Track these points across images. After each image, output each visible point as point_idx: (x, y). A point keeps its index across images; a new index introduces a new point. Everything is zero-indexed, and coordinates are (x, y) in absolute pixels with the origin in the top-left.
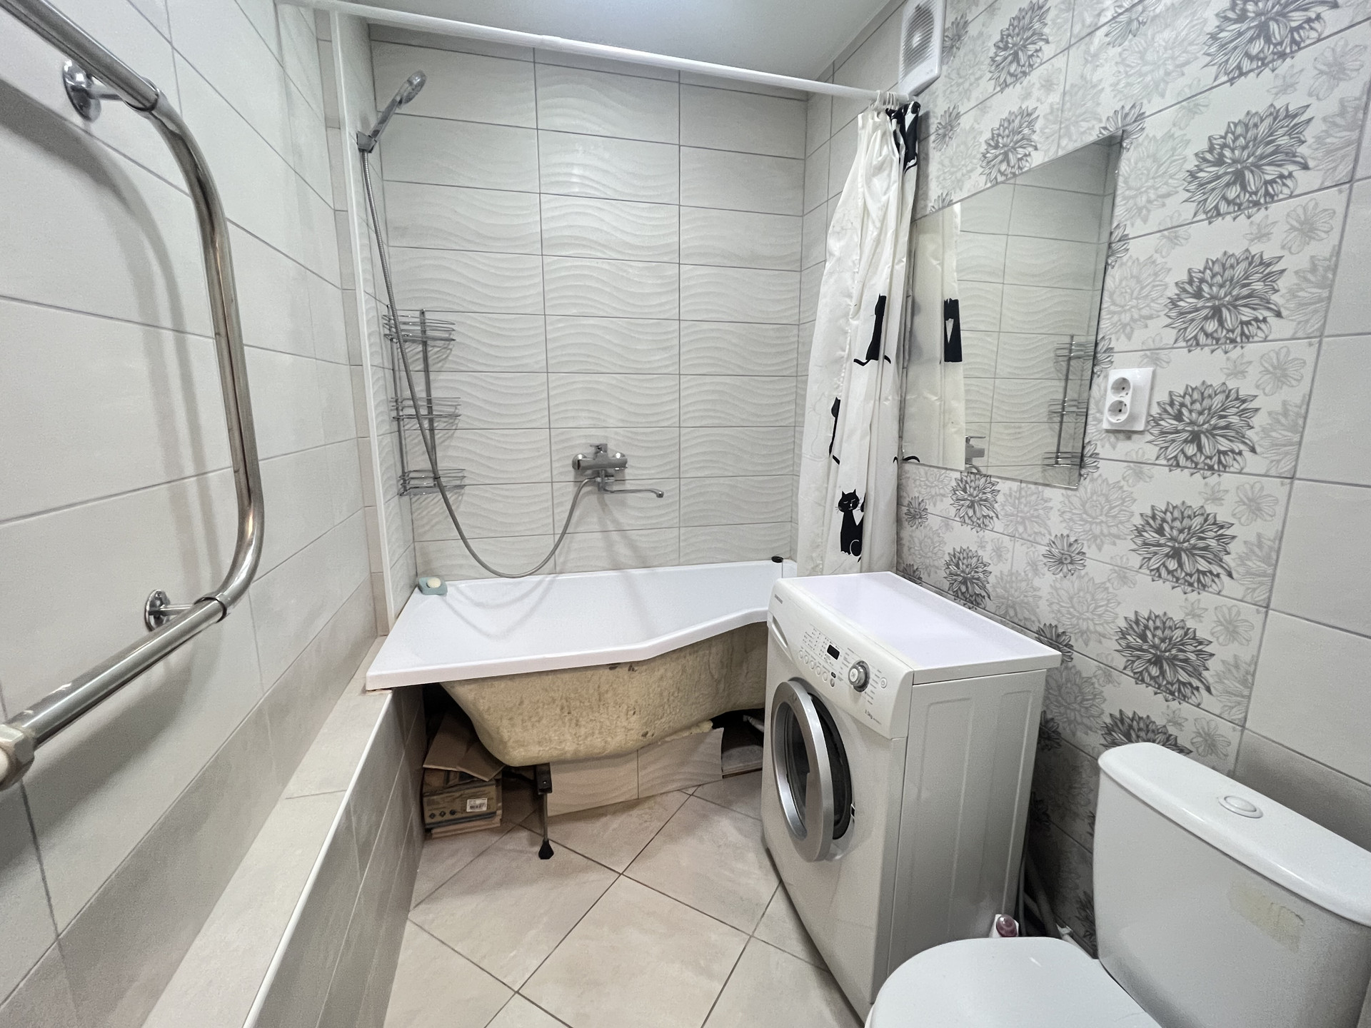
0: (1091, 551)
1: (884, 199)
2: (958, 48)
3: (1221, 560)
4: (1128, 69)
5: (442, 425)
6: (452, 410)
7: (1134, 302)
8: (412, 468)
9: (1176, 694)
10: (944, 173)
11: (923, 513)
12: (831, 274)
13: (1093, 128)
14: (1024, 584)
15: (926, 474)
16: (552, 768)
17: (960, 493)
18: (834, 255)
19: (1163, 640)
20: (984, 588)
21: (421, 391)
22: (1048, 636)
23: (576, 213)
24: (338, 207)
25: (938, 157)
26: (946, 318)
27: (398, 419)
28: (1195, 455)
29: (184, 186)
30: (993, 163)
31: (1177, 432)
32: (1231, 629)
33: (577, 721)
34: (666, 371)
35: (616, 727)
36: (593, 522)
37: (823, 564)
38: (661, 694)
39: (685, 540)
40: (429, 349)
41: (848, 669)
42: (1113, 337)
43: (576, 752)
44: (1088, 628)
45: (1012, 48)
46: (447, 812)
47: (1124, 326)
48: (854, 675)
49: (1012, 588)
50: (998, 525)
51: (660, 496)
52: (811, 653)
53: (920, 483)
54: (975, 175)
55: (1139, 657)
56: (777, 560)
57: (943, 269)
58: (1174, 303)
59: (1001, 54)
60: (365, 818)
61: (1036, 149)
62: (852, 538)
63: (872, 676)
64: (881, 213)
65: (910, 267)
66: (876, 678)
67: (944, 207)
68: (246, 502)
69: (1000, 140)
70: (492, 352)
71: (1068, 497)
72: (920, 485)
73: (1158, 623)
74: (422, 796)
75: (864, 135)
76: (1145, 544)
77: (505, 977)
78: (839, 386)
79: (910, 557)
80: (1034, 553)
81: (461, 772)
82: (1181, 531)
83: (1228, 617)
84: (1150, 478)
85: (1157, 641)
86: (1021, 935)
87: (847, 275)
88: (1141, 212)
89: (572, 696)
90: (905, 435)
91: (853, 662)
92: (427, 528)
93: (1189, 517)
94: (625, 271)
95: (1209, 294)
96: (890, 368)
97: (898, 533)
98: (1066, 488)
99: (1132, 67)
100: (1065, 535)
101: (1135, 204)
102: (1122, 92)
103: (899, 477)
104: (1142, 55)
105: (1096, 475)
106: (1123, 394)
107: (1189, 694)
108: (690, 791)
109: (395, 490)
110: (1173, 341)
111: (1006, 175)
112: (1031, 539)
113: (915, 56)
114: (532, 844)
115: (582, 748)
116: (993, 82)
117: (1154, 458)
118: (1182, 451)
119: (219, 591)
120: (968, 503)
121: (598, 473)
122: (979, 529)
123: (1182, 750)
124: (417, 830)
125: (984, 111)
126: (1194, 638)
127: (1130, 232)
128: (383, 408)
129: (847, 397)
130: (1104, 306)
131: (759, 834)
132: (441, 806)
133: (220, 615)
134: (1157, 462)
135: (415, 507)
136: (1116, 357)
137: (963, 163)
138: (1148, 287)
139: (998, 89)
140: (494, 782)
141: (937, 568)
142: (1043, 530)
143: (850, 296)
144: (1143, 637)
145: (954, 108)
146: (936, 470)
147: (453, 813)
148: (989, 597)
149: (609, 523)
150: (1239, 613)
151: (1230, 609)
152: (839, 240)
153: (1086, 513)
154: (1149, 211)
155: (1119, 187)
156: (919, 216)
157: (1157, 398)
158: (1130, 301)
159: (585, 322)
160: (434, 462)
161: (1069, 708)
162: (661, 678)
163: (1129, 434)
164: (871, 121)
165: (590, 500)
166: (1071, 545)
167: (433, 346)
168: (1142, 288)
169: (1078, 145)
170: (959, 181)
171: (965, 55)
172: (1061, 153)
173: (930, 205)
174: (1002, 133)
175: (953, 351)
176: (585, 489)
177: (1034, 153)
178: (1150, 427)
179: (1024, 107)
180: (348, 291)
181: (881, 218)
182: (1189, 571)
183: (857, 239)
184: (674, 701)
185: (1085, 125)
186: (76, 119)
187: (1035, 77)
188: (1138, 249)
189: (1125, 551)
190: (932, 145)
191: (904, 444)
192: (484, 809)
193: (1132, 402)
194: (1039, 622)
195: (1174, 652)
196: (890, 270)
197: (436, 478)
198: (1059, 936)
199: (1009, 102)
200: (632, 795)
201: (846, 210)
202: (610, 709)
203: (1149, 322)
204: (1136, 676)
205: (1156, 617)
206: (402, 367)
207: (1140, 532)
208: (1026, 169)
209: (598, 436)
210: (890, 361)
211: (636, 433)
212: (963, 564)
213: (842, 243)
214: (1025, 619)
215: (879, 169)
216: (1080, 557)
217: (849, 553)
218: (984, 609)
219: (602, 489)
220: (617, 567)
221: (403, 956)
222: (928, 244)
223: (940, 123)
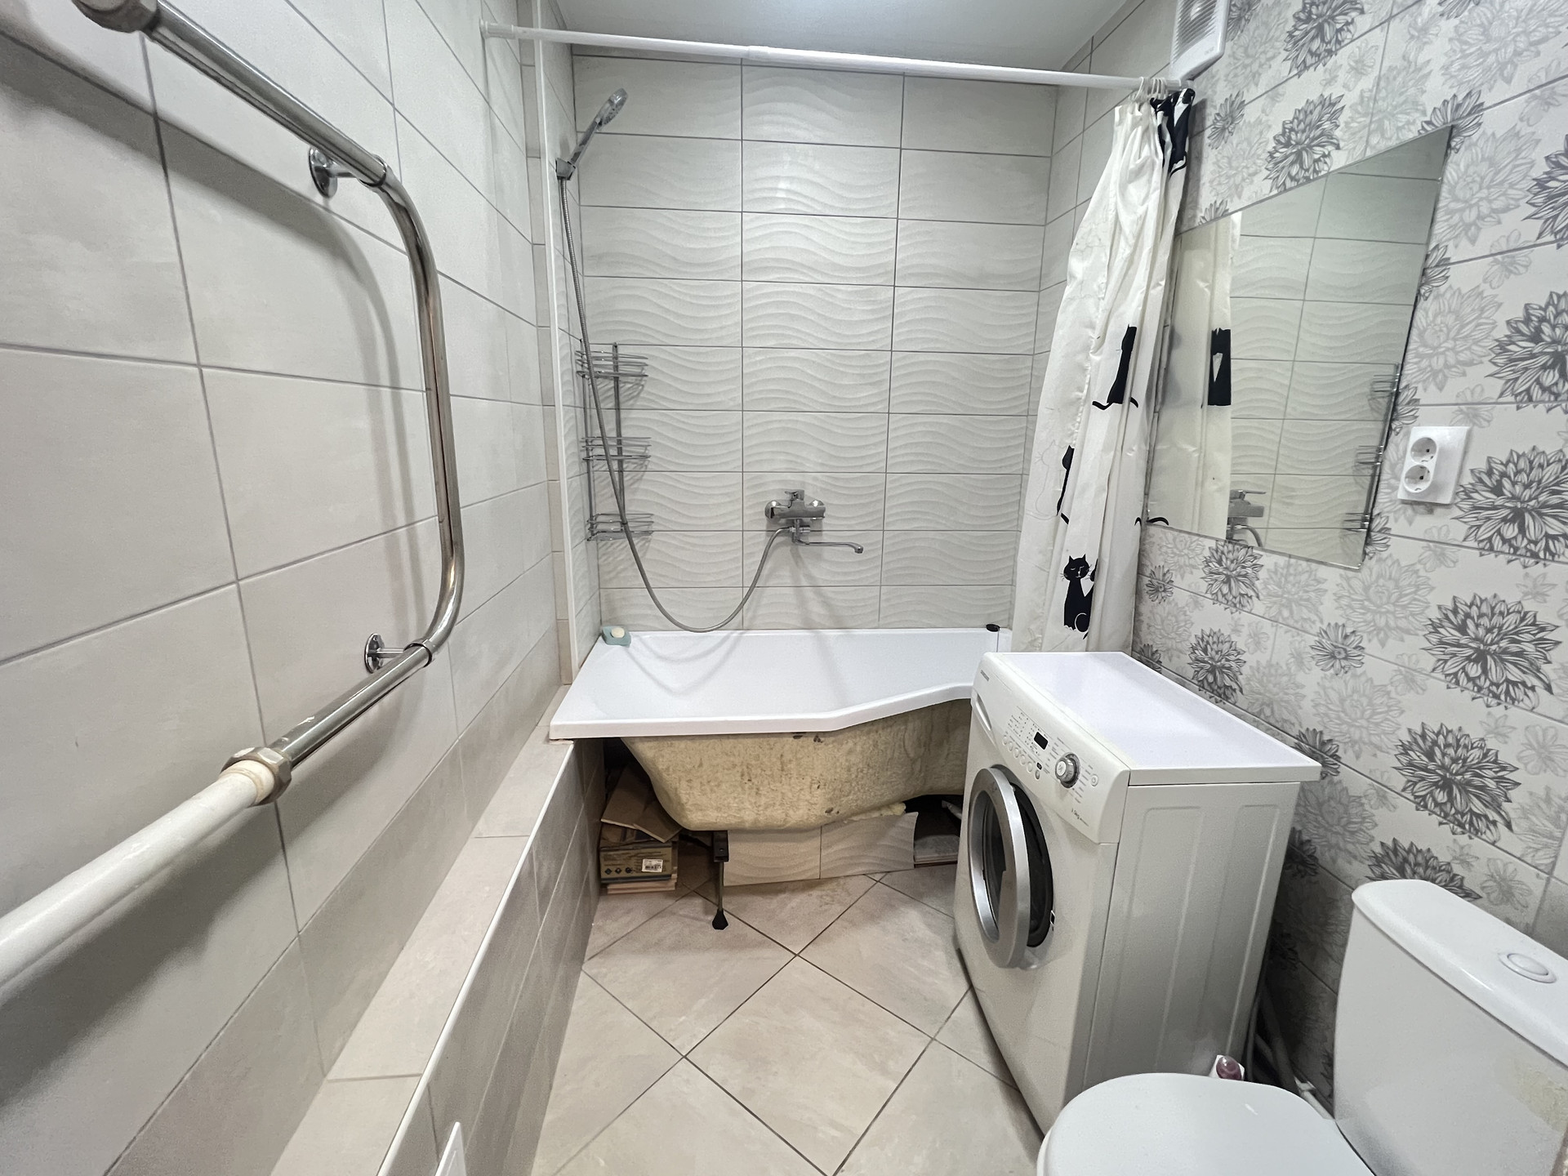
0: (1371, 646)
1: (1141, 210)
2: (1248, 21)
3: (1538, 670)
4: (1465, 47)
5: (632, 467)
6: (641, 450)
7: (1450, 344)
8: (599, 511)
9: (1467, 826)
10: (1220, 176)
11: (1168, 586)
12: (1072, 299)
13: (1414, 122)
14: (1285, 679)
15: (1174, 540)
16: (730, 837)
17: (1214, 565)
18: (1075, 278)
19: (1454, 761)
20: (1236, 680)
21: (611, 430)
22: (1311, 742)
23: (782, 232)
24: (535, 241)
25: (1212, 159)
26: (1213, 352)
27: (587, 460)
28: (1515, 538)
29: (402, 246)
30: (1281, 165)
31: (1495, 508)
32: (1546, 757)
33: (758, 789)
34: (872, 410)
35: (798, 800)
36: (785, 576)
37: (1042, 638)
38: (849, 770)
39: (887, 600)
40: (621, 385)
41: (1056, 761)
42: (1420, 386)
43: (756, 821)
44: (1361, 738)
45: (1315, 20)
46: (624, 869)
47: (1435, 373)
48: (1061, 769)
49: (1270, 682)
50: (1258, 606)
51: (860, 551)
52: (1016, 739)
53: (1165, 548)
54: (1258, 179)
55: (1422, 779)
56: (993, 628)
57: (1212, 294)
58: (1502, 347)
59: (1301, 28)
60: (545, 864)
61: (1338, 147)
62: (1078, 611)
63: (1082, 772)
64: (1136, 228)
65: (1170, 291)
66: (1086, 775)
67: (1216, 219)
68: (449, 554)
69: (1293, 137)
70: (685, 388)
71: (1348, 579)
72: (1166, 553)
73: (1450, 739)
74: (598, 852)
75: (1120, 132)
76: (1441, 643)
77: (674, 1040)
78: (1072, 434)
79: (1149, 637)
80: (1300, 643)
81: (638, 831)
82: (1489, 631)
83: (1541, 738)
84: (1454, 563)
85: (1447, 761)
86: (1246, 1079)
87: (1091, 302)
88: (1470, 230)
89: (753, 762)
90: (1152, 492)
91: (1062, 754)
92: (612, 575)
93: (1501, 613)
94: (832, 296)
95: (1549, 336)
96: (1137, 414)
97: (1136, 608)
98: (1345, 568)
99: (1471, 45)
100: (1340, 624)
101: (1461, 220)
102: (1455, 77)
103: (1142, 541)
104: (1485, 31)
105: (1385, 555)
106: (1427, 457)
107: (1484, 829)
108: (877, 878)
109: (582, 534)
110: (1498, 394)
111: (1298, 181)
112: (1298, 626)
113: (1192, 31)
114: (707, 913)
115: (761, 818)
116: (1289, 63)
117: (1462, 538)
118: (1499, 532)
119: (424, 639)
120: (1223, 577)
121: (793, 522)
122: (1234, 610)
123: (1468, 895)
124: (593, 887)
125: (1274, 100)
126: (1495, 762)
127: (1453, 254)
128: (574, 449)
129: (1082, 446)
130: (1411, 347)
131: (951, 933)
132: (619, 862)
133: (426, 661)
134: (1465, 544)
135: (601, 552)
136: (1422, 412)
137: (1244, 164)
138: (1470, 326)
139: (1295, 72)
140: (670, 844)
141: (1181, 652)
142: (1313, 617)
143: (1092, 326)
144: (1430, 755)
145: (1237, 95)
146: (1186, 536)
147: (628, 870)
148: (1241, 691)
149: (802, 577)
150: (1555, 736)
151: (1545, 731)
152: (1083, 259)
153: (1369, 600)
154: (1479, 229)
155: (1441, 198)
156: (1184, 228)
157: (1469, 466)
158: (1444, 342)
159: (786, 355)
160: (622, 508)
161: (1331, 831)
162: (850, 752)
163: (1431, 508)
164: (1129, 117)
165: (783, 552)
166: (1346, 637)
167: (625, 383)
168: (1462, 327)
169: (1393, 143)
170: (1237, 187)
171: (1257, 28)
172: (1369, 153)
173: (1200, 214)
174: (1295, 127)
175: (1220, 392)
176: (778, 540)
177: (1334, 153)
178: (1459, 500)
179: (1326, 95)
180: (543, 328)
181: (1136, 234)
182: (1495, 680)
183: (1105, 260)
184: (862, 778)
185: (1403, 118)
186: (318, 198)
187: (1343, 57)
188: (1460, 278)
189: (1416, 650)
190: (1207, 141)
191: (1150, 503)
192: (660, 870)
193: (1438, 467)
194: (1301, 726)
195: (1468, 776)
196: (1143, 296)
197: (624, 523)
198: (1296, 1091)
199: (1308, 88)
200: (813, 874)
201: (1094, 223)
202: (793, 780)
203: (1468, 370)
204: (1418, 800)
205: (1449, 732)
206: (594, 405)
207: (1435, 627)
208: (1323, 173)
209: (794, 482)
210: (1137, 405)
211: (836, 479)
212: (1212, 649)
213: (1086, 264)
214: (1286, 721)
215: (1137, 173)
216: (1357, 652)
217: (1074, 628)
218: (1234, 704)
219: (797, 540)
220: (808, 625)
221: (576, 1006)
222: (1196, 262)
223: (1218, 114)
